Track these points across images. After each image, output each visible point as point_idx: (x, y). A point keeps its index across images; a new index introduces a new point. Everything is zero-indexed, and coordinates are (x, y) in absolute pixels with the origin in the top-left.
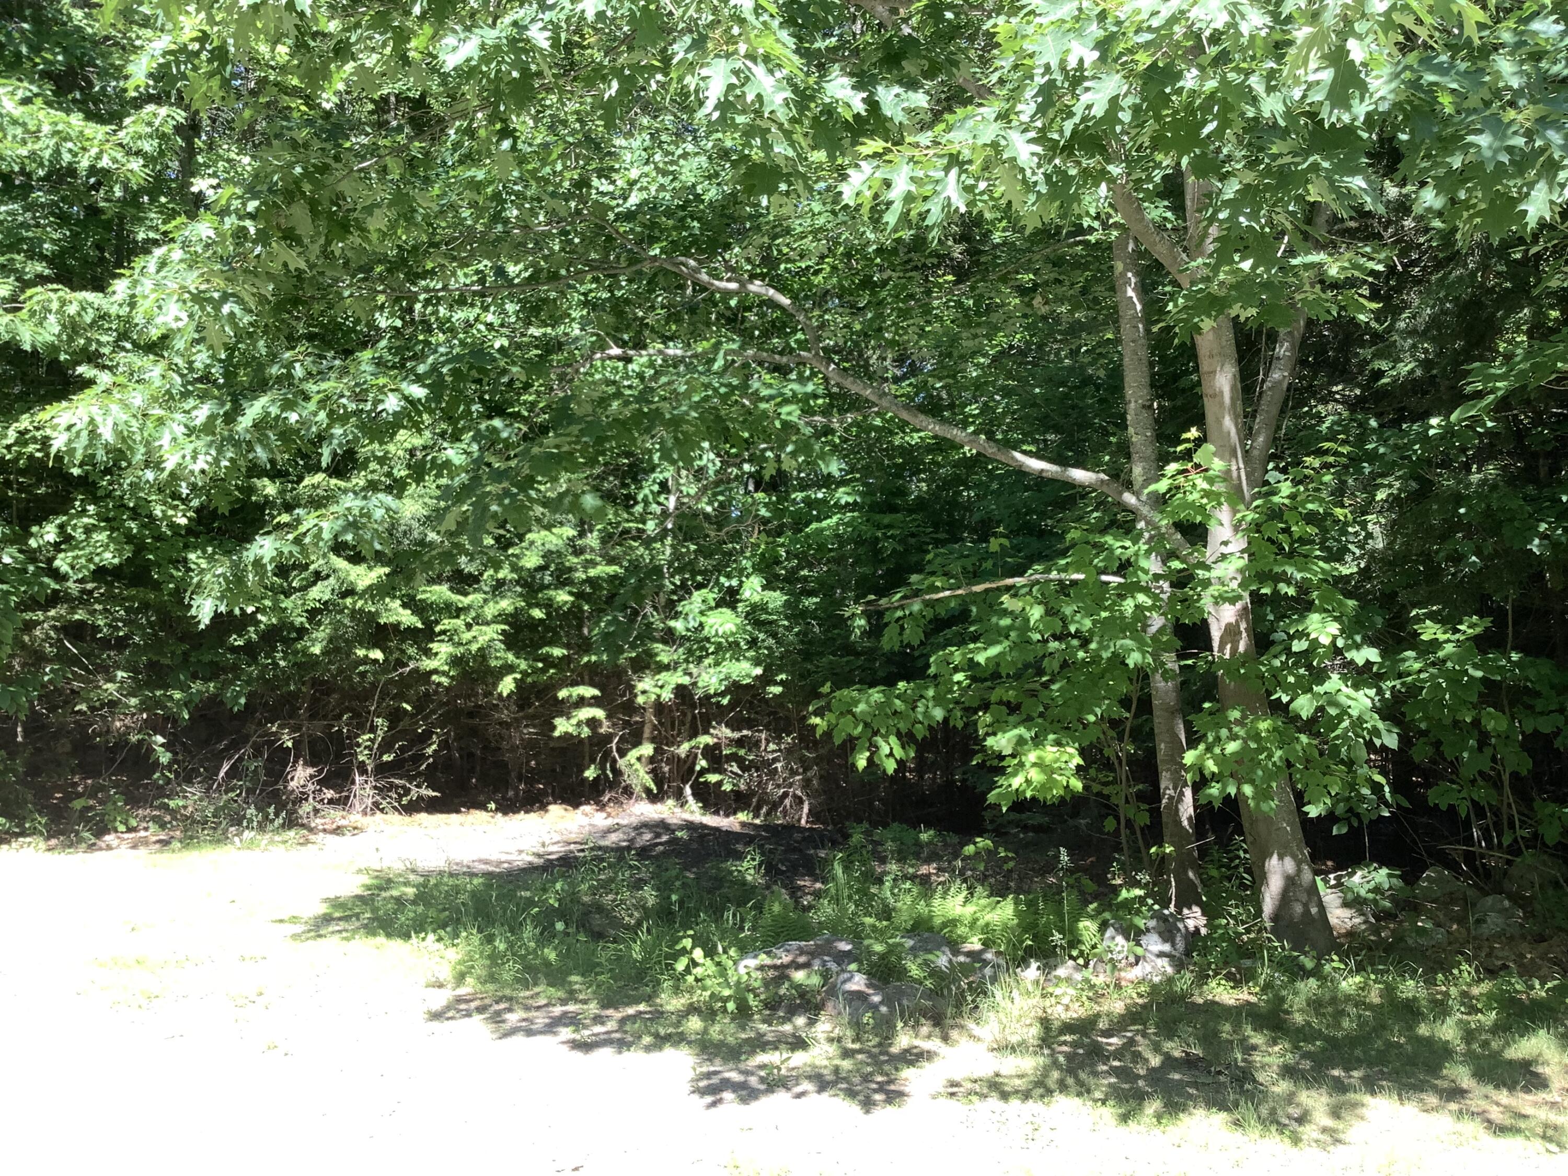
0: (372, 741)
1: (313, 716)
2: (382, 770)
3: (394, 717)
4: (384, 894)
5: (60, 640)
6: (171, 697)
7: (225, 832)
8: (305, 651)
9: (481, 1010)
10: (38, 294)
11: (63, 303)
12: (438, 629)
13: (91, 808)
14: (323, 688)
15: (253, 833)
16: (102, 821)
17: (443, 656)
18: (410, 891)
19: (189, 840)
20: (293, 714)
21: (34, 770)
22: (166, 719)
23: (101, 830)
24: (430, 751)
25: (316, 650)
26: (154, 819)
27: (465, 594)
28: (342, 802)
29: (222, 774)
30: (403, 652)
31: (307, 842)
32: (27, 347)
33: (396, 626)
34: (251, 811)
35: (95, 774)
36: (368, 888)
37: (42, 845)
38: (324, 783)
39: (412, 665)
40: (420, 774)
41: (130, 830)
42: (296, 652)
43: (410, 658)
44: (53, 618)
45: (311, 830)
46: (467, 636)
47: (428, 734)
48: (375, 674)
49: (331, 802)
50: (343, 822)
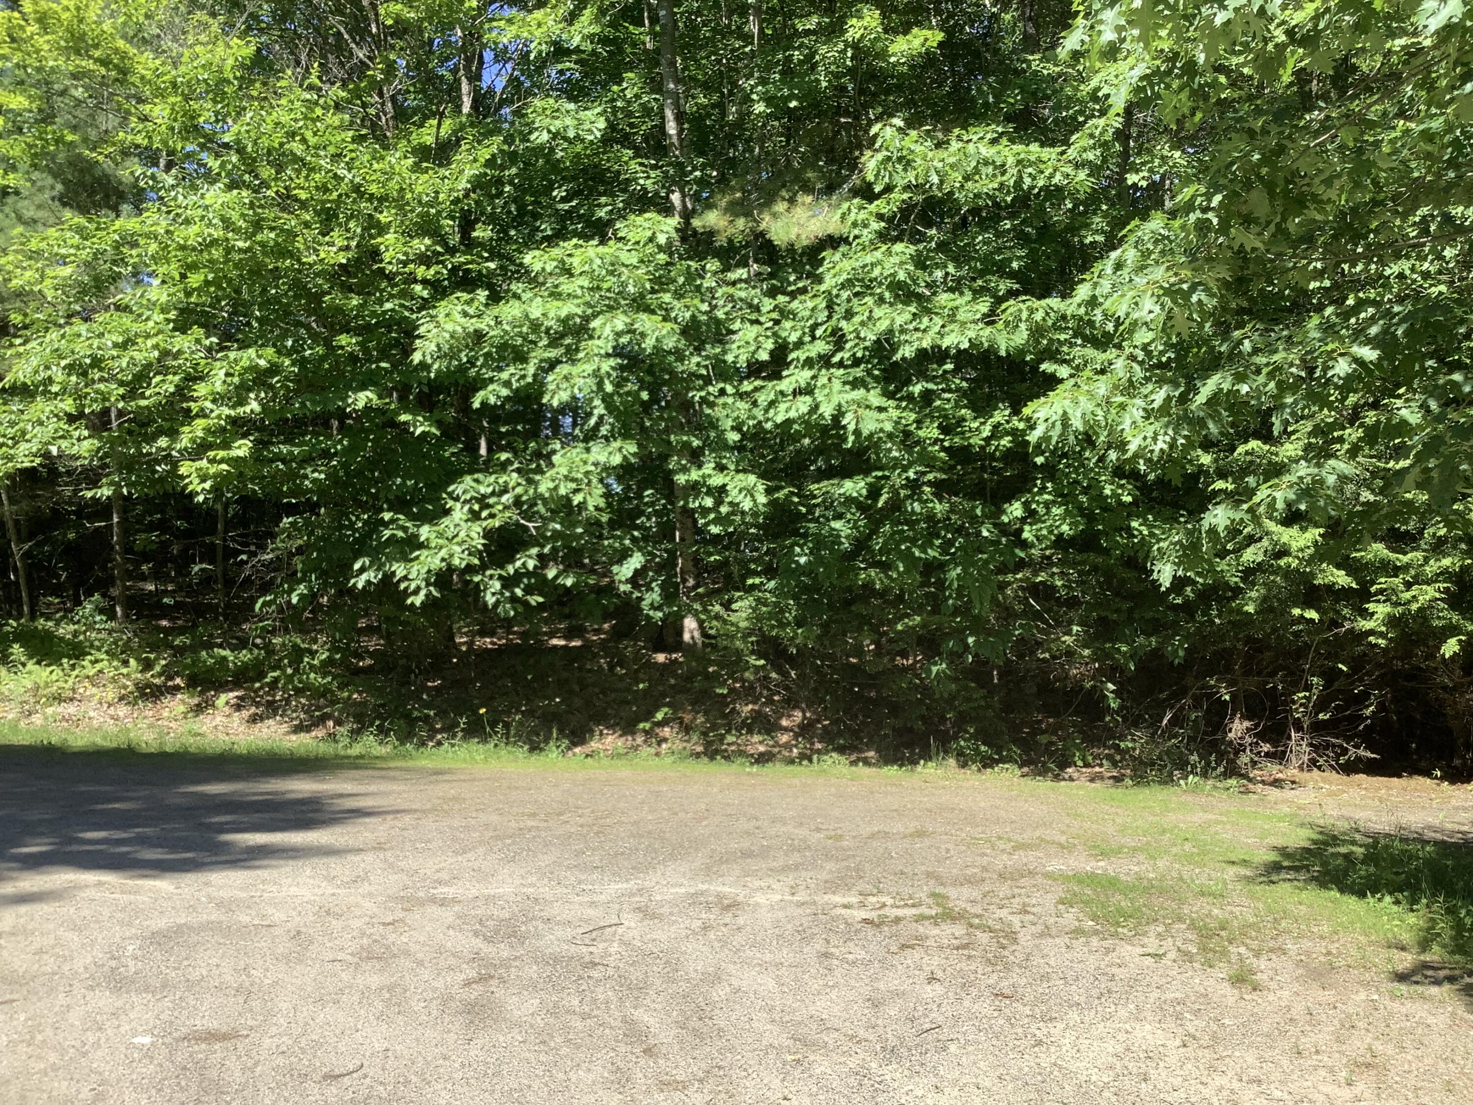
0: (1308, 699)
1: (1247, 672)
2: (1318, 728)
3: (1330, 676)
4: (1331, 850)
5: (1026, 599)
6: (1118, 649)
7: (1171, 775)
8: (1239, 611)
9: (1451, 979)
10: (1012, 306)
11: (1032, 311)
12: (1373, 589)
13: (1053, 743)
14: (1257, 646)
15: (1197, 779)
16: (1063, 755)
17: (1379, 616)
18: (1359, 851)
19: (1140, 779)
20: (1228, 669)
21: (1007, 708)
22: (1114, 669)
23: (1064, 763)
24: (1368, 712)
25: (1250, 608)
26: (1109, 757)
27: (1405, 553)
28: (1279, 757)
29: (1165, 722)
30: (1338, 612)
31: (1248, 792)
32: (1003, 353)
33: (1329, 588)
34: (1194, 758)
35: (1056, 714)
36: (1315, 842)
37: (1018, 772)
38: (1262, 736)
39: (1347, 625)
40: (1356, 735)
41: (1087, 765)
42: (1231, 611)
43: (1345, 618)
44: (1021, 580)
45: (1250, 780)
46: (1407, 595)
47: (1365, 695)
48: (1309, 633)
49: (1267, 755)
50: (1280, 775)
